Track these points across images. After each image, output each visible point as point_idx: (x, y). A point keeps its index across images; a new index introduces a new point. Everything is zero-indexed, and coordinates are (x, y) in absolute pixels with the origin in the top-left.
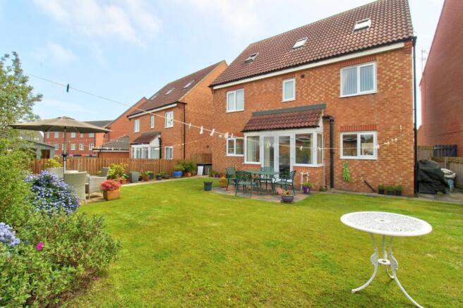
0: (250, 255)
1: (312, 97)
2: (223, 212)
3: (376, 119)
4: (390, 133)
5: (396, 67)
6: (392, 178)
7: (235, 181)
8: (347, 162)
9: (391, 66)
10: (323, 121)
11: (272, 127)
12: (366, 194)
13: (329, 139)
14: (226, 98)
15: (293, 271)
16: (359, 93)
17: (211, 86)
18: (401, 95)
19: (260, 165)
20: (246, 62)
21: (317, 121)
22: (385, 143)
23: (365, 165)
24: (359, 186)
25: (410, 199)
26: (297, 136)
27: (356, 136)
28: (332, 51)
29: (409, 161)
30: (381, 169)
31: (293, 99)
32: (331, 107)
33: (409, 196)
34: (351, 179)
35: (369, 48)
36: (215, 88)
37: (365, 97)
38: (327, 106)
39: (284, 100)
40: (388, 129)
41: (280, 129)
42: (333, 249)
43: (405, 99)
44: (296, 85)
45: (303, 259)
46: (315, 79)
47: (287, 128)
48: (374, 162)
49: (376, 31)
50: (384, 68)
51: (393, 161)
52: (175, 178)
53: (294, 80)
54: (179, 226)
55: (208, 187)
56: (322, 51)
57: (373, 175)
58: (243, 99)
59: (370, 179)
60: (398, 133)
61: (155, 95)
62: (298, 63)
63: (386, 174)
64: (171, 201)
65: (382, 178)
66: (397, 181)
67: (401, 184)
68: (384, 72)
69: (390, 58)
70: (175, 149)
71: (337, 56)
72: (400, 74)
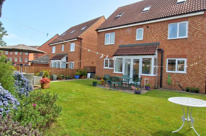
0: (122, 116)
1: (152, 38)
2: (105, 97)
3: (186, 52)
4: (194, 59)
5: (199, 25)
6: (194, 84)
7: (108, 82)
8: (170, 74)
9: (196, 24)
10: (158, 52)
11: (130, 54)
12: (179, 91)
13: (160, 62)
14: (105, 37)
15: (144, 124)
16: (178, 37)
17: (97, 30)
18: (201, 39)
19: (122, 74)
20: (116, 18)
21: (154, 52)
22: (191, 65)
23: (180, 76)
24: (176, 87)
25: (203, 95)
26: (143, 59)
27: (175, 60)
28: (164, 14)
29: (203, 75)
30: (188, 79)
31: (142, 39)
32: (162, 44)
33: (202, 93)
34: (171, 83)
35: (184, 14)
36: (99, 31)
37: (181, 40)
38: (160, 44)
39: (137, 39)
40: (192, 58)
41: (134, 55)
42: (163, 115)
43: (203, 42)
44: (144, 32)
45: (149, 119)
46: (154, 29)
47: (138, 55)
48: (184, 75)
49: (189, 4)
50: (192, 24)
51: (195, 74)
52: (75, 79)
53: (143, 29)
54: (85, 102)
55: (95, 84)
56: (159, 14)
57: (184, 82)
58: (115, 38)
59: (182, 84)
60: (198, 60)
61: (64, 33)
62: (145, 20)
63: (190, 81)
64: (77, 91)
65: (188, 83)
66: (196, 85)
67: (198, 87)
68: (192, 27)
69: (196, 19)
70: (75, 63)
71: (167, 17)
72: (201, 28)
